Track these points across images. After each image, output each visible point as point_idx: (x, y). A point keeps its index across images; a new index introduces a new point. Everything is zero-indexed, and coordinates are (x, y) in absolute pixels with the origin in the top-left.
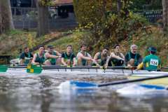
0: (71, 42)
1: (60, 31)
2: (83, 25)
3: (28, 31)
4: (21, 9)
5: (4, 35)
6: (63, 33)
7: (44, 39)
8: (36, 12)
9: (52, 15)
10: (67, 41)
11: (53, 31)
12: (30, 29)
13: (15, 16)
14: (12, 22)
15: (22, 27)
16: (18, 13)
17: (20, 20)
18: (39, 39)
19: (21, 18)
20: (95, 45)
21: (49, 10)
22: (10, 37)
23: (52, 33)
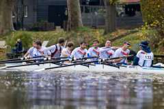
0: (137, 39)
1: (126, 29)
2: (149, 23)
3: (96, 28)
4: (90, 7)
5: (73, 32)
6: (129, 31)
7: (111, 36)
8: (105, 10)
9: (119, 13)
10: (133, 39)
11: (120, 29)
12: (98, 26)
13: (84, 13)
14: (80, 20)
15: (90, 25)
16: (87, 11)
17: (89, 17)
18: (106, 36)
19: (89, 16)
20: (160, 42)
21: (117, 8)
22: (79, 34)
23: (119, 31)
